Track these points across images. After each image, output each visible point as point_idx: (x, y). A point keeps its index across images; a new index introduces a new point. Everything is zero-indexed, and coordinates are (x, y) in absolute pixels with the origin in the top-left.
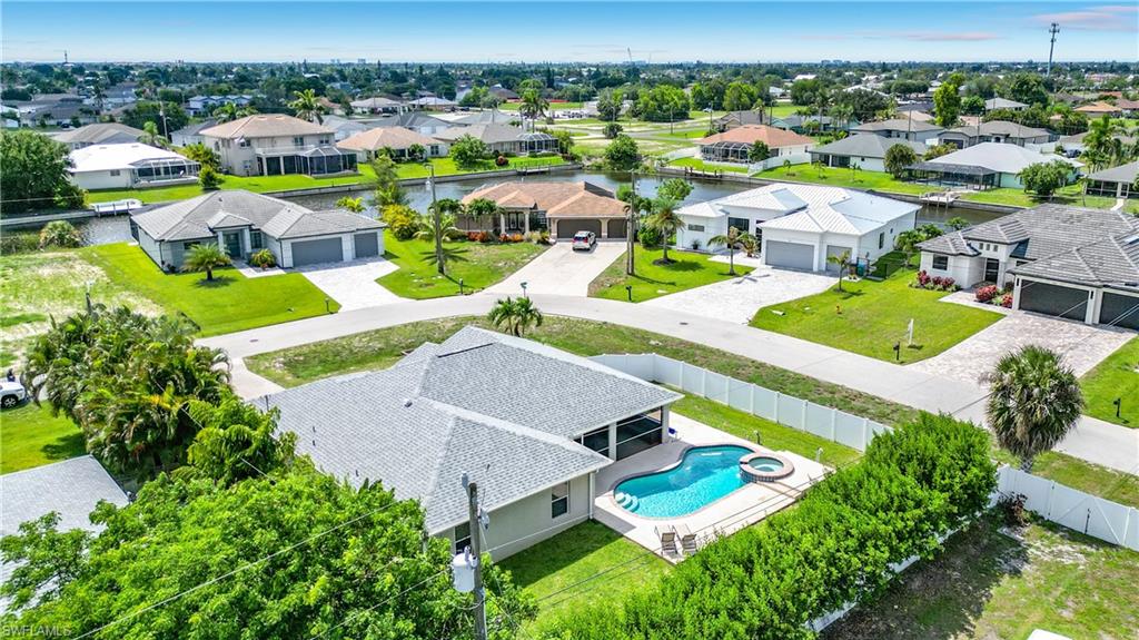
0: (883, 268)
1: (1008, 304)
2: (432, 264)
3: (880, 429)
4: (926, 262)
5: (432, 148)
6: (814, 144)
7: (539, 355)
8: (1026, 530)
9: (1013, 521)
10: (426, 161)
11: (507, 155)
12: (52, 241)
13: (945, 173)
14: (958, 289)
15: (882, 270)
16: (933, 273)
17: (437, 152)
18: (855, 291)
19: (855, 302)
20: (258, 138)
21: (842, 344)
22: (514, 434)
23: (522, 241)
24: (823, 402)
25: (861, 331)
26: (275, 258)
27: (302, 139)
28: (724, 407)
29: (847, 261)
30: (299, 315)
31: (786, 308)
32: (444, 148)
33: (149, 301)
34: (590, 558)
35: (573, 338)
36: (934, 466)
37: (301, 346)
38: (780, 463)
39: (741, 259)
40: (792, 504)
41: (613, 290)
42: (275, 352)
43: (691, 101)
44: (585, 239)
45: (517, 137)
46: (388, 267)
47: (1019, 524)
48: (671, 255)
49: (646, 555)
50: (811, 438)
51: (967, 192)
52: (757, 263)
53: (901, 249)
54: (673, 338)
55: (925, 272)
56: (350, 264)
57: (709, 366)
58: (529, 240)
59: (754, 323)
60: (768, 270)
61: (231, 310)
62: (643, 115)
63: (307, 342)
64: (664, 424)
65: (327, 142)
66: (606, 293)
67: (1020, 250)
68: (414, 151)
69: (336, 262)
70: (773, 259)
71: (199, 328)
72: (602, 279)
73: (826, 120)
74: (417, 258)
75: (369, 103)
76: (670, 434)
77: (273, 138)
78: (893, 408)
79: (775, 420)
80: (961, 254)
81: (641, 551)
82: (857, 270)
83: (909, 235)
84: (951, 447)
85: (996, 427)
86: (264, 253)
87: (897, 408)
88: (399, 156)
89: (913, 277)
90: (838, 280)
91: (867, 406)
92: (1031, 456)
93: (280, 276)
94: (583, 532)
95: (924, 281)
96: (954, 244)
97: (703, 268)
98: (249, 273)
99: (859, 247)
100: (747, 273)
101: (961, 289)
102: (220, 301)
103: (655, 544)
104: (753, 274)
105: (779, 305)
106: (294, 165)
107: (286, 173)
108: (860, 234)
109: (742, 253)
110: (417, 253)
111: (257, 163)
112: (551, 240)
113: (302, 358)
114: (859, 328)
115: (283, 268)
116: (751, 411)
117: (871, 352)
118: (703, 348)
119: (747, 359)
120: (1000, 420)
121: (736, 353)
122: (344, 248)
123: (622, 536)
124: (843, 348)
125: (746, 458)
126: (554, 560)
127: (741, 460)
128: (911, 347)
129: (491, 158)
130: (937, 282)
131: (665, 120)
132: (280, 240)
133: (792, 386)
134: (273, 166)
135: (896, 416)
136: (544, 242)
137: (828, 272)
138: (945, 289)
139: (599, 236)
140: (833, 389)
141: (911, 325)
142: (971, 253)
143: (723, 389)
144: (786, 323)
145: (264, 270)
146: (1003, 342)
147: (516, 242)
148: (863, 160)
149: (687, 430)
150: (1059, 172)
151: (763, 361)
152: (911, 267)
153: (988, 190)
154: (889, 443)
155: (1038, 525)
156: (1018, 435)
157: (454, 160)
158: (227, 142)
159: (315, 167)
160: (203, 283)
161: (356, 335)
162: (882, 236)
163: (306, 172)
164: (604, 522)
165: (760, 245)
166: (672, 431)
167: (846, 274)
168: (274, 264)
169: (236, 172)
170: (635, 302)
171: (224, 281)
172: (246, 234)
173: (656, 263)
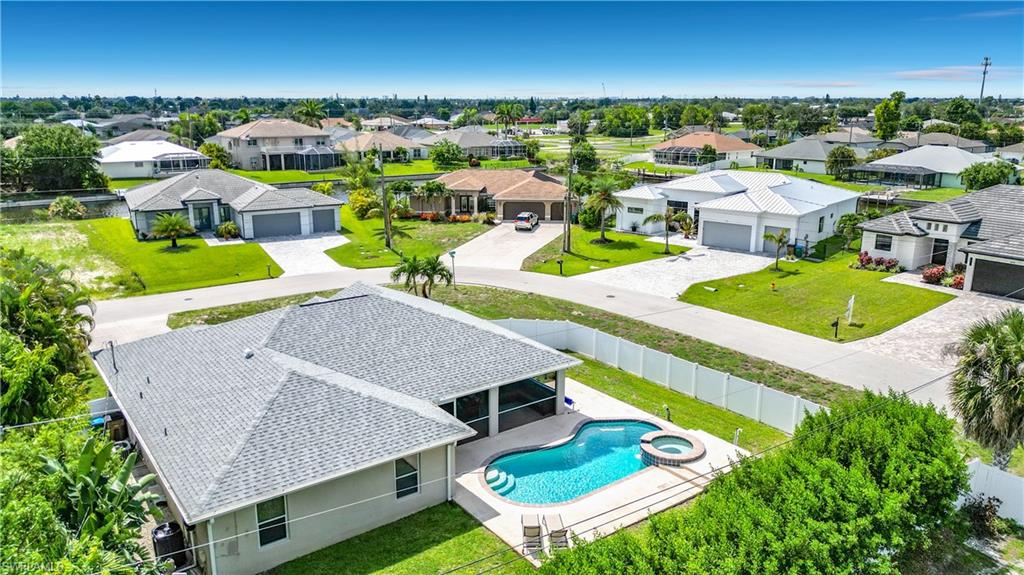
0: (822, 250)
1: (959, 285)
2: (381, 239)
3: (815, 409)
4: (868, 244)
5: (415, 151)
6: (758, 151)
7: (419, 310)
8: (1001, 545)
9: (984, 532)
10: (409, 161)
11: (480, 158)
12: (58, 213)
13: (886, 173)
14: (903, 270)
15: (822, 252)
16: (875, 254)
17: (419, 155)
18: (793, 270)
19: (792, 281)
20: (264, 139)
21: (775, 320)
22: (359, 394)
23: (469, 221)
24: (750, 378)
25: (797, 309)
26: (240, 230)
27: (301, 141)
28: (636, 379)
29: (784, 240)
30: (243, 278)
31: (719, 285)
32: (425, 152)
33: (113, 263)
34: (433, 553)
35: (497, 306)
36: (886, 457)
37: (229, 306)
38: (690, 444)
39: (677, 240)
40: (701, 494)
41: (548, 266)
42: (203, 310)
43: (652, 122)
44: (527, 219)
45: (491, 143)
46: (341, 241)
47: (991, 535)
48: (608, 235)
49: (504, 553)
50: (732, 417)
51: (908, 190)
52: (694, 244)
53: (842, 232)
54: (597, 310)
55: (866, 253)
56: (306, 237)
57: (629, 337)
58: (476, 221)
59: (683, 298)
60: (705, 250)
61: (183, 273)
62: (607, 133)
63: (236, 302)
64: (559, 393)
65: (323, 143)
66: (540, 267)
67: (972, 229)
68: (398, 153)
69: (295, 235)
70: (708, 241)
71: (144, 287)
72: (538, 255)
73: (772, 133)
74: (368, 233)
75: (376, 122)
76: (566, 404)
77: (276, 138)
78: (829, 387)
79: (692, 395)
80: (906, 234)
81: (499, 546)
82: (796, 251)
83: (850, 218)
84: (909, 434)
85: (965, 411)
86: (230, 225)
87: (834, 388)
88: (386, 157)
89: (854, 259)
90: (774, 261)
91: (800, 384)
92: (1009, 450)
93: (239, 245)
94: (436, 517)
95: (865, 262)
96: (899, 224)
97: (639, 248)
98: (212, 242)
99: (798, 230)
100: (682, 252)
101: (906, 271)
102: (175, 265)
103: (516, 540)
104: (688, 253)
105: (712, 282)
106: (293, 162)
107: (286, 168)
108: (798, 214)
109: (679, 236)
110: (370, 230)
111: (262, 160)
112: (496, 221)
113: (225, 316)
114: (795, 305)
115: (244, 239)
116: (667, 385)
117: (806, 329)
118: (627, 320)
119: (671, 332)
120: (971, 402)
121: (659, 325)
122: (302, 223)
123: (481, 525)
124: (777, 325)
125: (649, 435)
126: (389, 552)
127: (643, 438)
128: (851, 325)
129: (466, 161)
130: (879, 262)
131: (627, 135)
132: (241, 212)
133: (717, 361)
134: (275, 163)
135: (832, 397)
136: (490, 222)
137: (766, 252)
138: (888, 269)
139: (542, 218)
140: (762, 365)
141: (851, 302)
142: (918, 232)
143: (636, 359)
144: (717, 299)
145: (227, 240)
146: (954, 323)
147: (464, 222)
148: (805, 163)
149: (586, 400)
150: (1002, 171)
151: (688, 334)
152: (851, 250)
153: (929, 189)
154: (825, 425)
155: (1019, 538)
156: (995, 422)
157: (434, 161)
158: (236, 141)
159: (311, 164)
160: (168, 250)
161: (286, 298)
162: (822, 219)
163: (302, 169)
164: (463, 506)
165: (697, 227)
166: (569, 401)
167: (784, 255)
168: (236, 235)
169: (244, 167)
170: (565, 276)
171: (186, 248)
172: (216, 207)
173: (591, 242)
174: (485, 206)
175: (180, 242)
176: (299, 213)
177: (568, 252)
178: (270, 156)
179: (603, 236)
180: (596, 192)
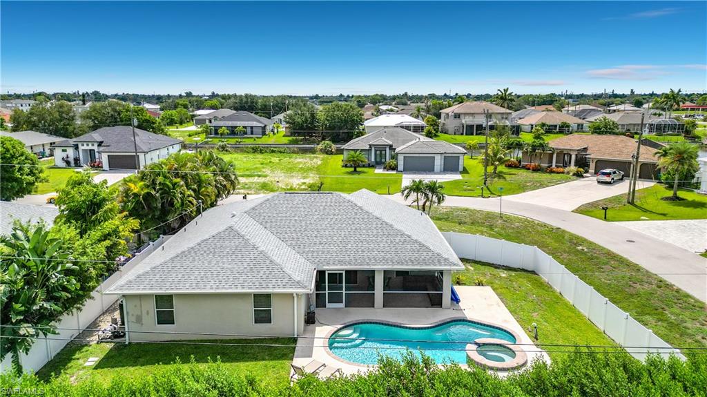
5: (578, 125)
10: (571, 133)
12: (321, 150)
17: (582, 128)
20: (465, 114)
23: (563, 173)
26: (396, 165)
27: (491, 116)
32: (587, 126)
33: (318, 176)
44: (608, 174)
45: (650, 121)
54: (603, 249)
56: (434, 173)
58: (568, 172)
65: (506, 118)
68: (563, 127)
69: (430, 171)
86: (393, 162)
88: (550, 130)
98: (379, 171)
102: (348, 180)
111: (461, 128)
112: (586, 175)
115: (396, 171)
116: (587, 315)
122: (435, 163)
123: (291, 359)
132: (397, 153)
134: (470, 130)
136: (579, 175)
143: (570, 287)
145: (388, 170)
147: (558, 173)
158: (447, 115)
160: (350, 173)
164: (297, 345)
168: (394, 168)
169: (449, 132)
170: (609, 221)
171: (359, 173)
172: (388, 149)
173: (662, 199)
174: (583, 163)
175: (358, 169)
176: (434, 157)
177: (632, 203)
178: (467, 126)
179: (675, 194)
180: (670, 154)
